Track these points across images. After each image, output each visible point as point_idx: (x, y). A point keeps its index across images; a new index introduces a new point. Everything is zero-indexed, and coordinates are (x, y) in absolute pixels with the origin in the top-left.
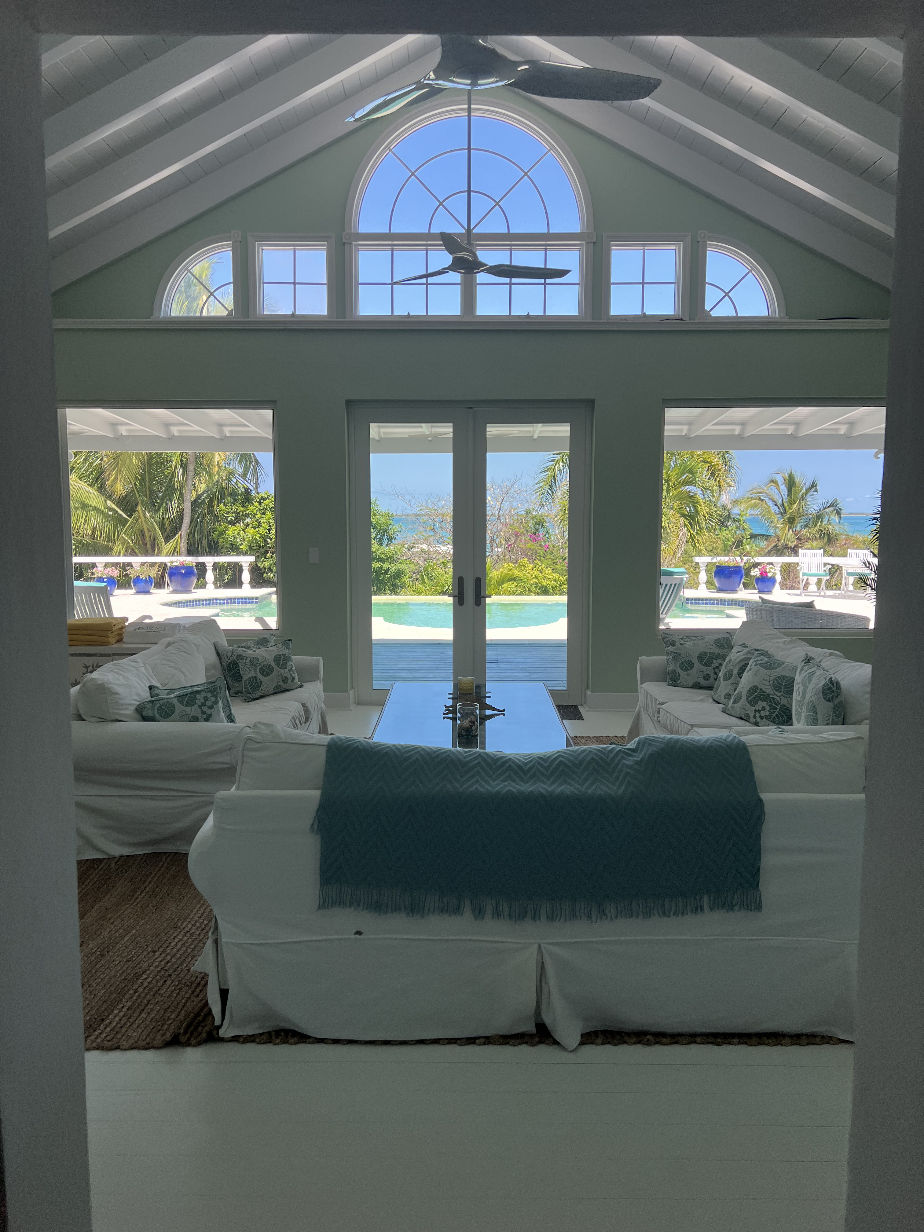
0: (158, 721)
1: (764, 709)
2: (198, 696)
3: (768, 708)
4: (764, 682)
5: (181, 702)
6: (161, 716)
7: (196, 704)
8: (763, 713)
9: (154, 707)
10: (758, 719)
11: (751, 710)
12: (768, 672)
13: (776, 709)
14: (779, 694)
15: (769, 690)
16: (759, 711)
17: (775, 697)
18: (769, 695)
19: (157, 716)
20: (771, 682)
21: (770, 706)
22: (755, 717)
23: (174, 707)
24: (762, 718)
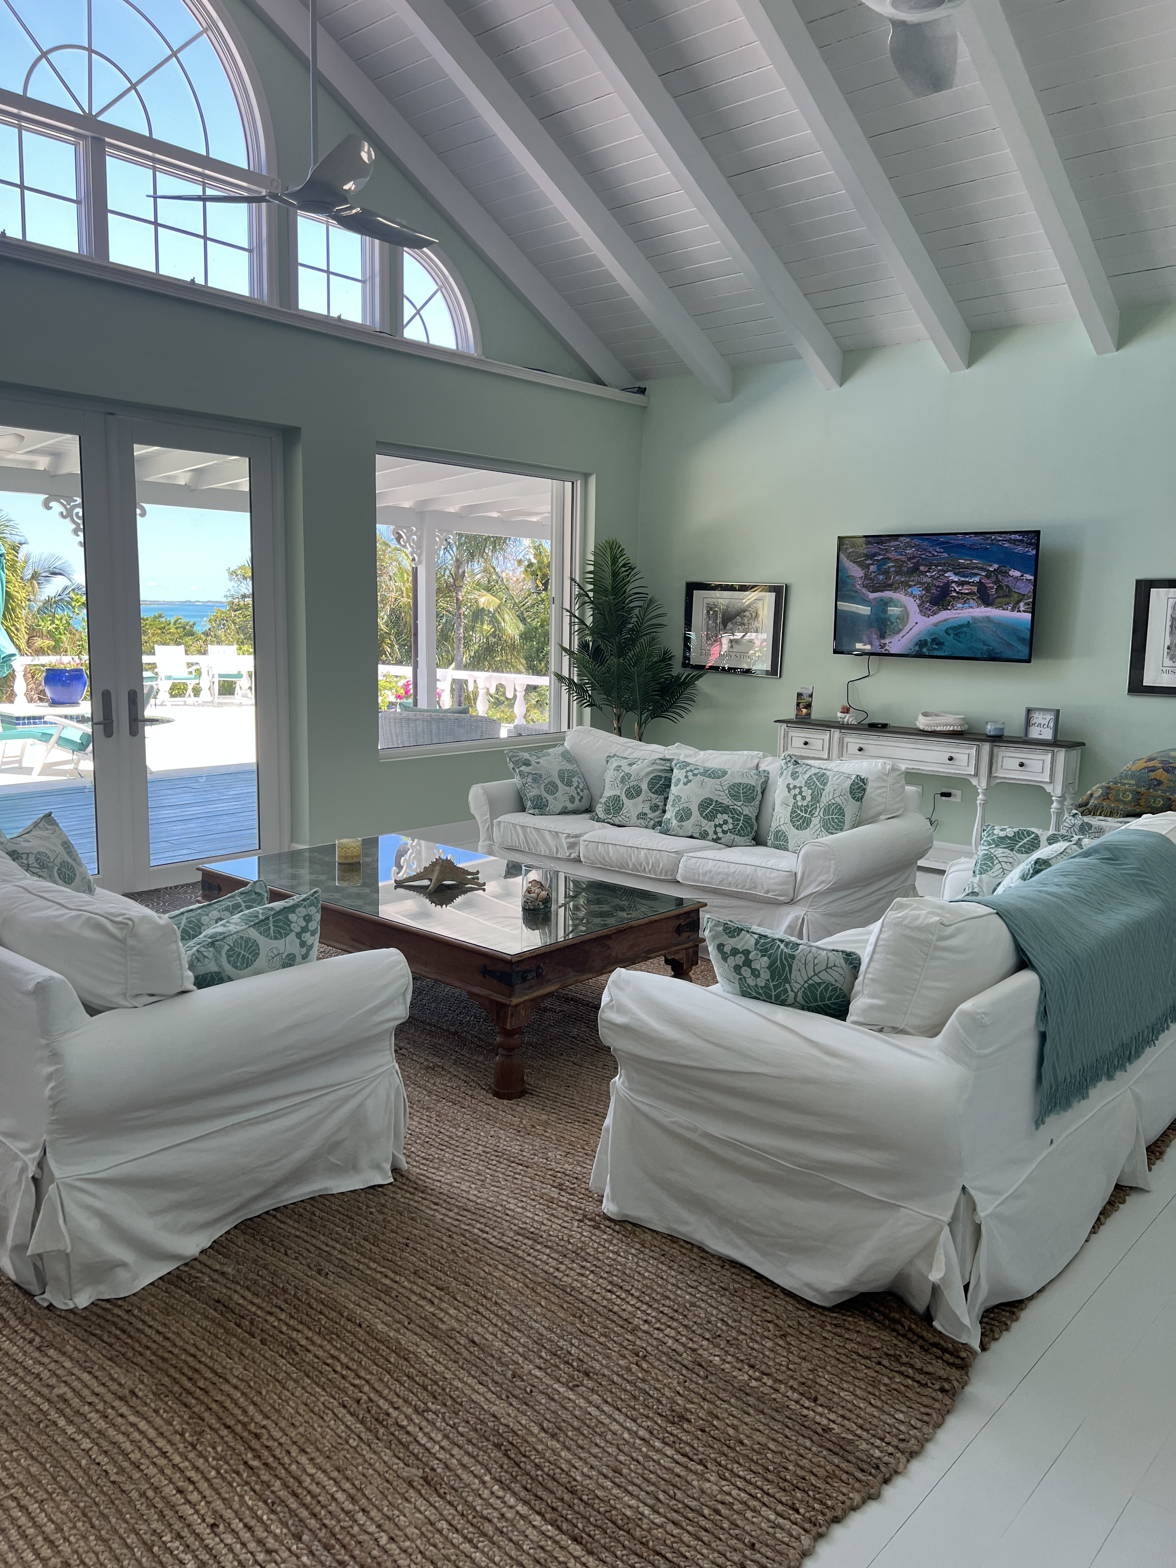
0: (230, 979)
1: (726, 822)
2: (292, 917)
3: (730, 821)
4: (717, 793)
5: (266, 933)
6: (236, 968)
7: (291, 931)
8: (725, 827)
9: (220, 953)
10: (720, 835)
11: (709, 826)
12: (718, 781)
13: (740, 820)
14: (739, 804)
15: (726, 801)
16: (720, 826)
17: (735, 807)
18: (728, 806)
19: (228, 968)
20: (727, 792)
21: (733, 818)
22: (715, 833)
23: (257, 945)
24: (724, 832)
